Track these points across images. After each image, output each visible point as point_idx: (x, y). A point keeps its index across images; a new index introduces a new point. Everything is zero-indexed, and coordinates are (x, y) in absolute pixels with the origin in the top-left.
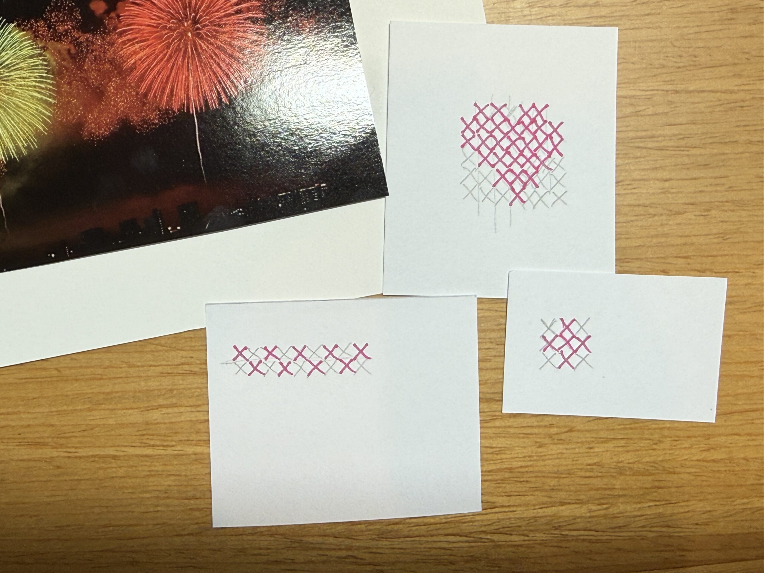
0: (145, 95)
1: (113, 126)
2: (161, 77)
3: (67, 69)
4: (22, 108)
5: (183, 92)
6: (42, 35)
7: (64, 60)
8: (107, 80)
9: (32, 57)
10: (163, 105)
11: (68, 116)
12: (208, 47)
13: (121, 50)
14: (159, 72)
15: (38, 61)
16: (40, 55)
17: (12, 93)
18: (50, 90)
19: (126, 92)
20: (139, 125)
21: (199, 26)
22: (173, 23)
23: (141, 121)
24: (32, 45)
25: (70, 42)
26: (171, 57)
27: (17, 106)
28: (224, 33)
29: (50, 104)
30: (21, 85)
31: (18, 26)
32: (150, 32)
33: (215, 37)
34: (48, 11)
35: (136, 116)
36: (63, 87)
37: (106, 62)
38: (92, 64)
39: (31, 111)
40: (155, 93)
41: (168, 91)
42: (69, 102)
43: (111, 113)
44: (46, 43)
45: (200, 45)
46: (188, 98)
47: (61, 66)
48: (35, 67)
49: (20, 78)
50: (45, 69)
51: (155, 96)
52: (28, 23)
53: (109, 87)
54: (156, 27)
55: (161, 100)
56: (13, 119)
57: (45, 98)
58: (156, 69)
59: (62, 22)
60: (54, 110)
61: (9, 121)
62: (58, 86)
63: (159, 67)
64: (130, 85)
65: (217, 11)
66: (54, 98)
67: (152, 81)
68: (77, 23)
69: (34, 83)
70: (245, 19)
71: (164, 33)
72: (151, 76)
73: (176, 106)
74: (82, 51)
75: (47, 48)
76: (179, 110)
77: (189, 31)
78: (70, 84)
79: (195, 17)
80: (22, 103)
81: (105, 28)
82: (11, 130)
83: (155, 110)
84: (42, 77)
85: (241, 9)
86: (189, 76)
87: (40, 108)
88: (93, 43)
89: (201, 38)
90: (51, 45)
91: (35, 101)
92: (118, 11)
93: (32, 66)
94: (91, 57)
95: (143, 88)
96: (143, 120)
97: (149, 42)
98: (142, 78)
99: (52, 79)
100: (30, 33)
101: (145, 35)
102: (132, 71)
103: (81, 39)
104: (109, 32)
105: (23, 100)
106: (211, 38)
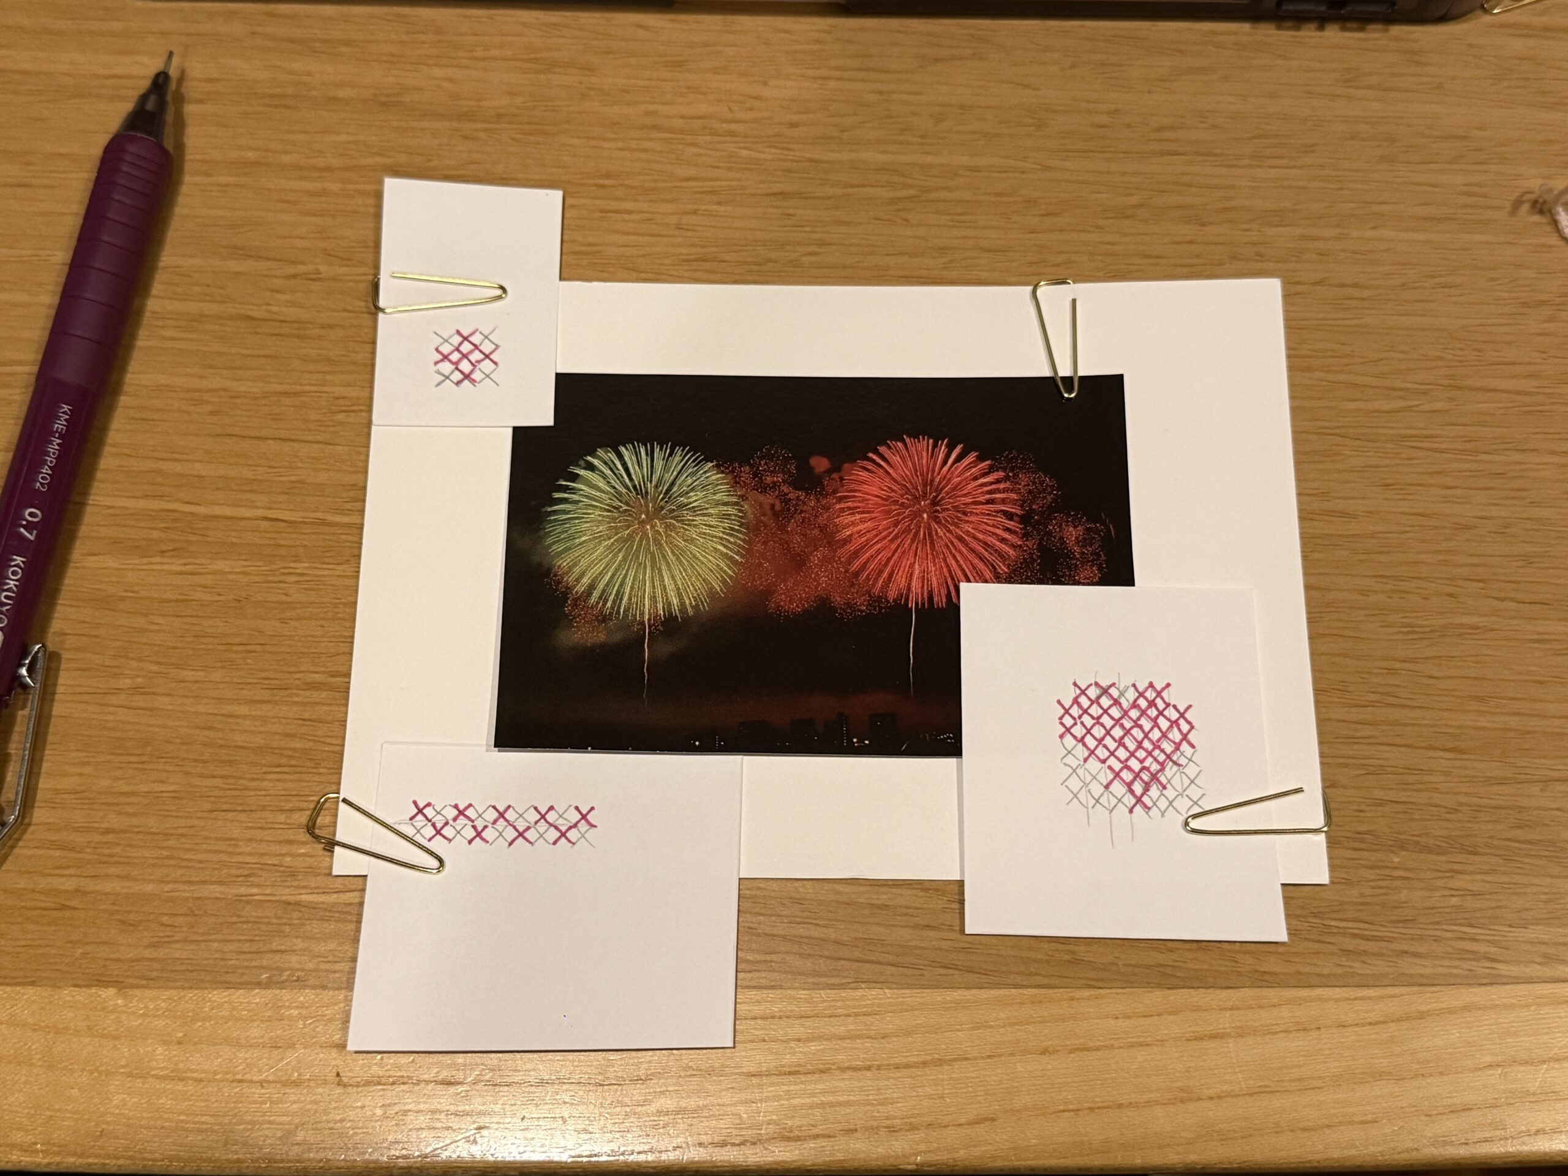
0: (856, 574)
1: (808, 603)
2: (879, 557)
3: (765, 526)
4: (700, 560)
5: (904, 580)
6: (744, 482)
7: (764, 515)
8: (812, 548)
9: (726, 504)
10: (876, 590)
11: (754, 579)
12: (945, 534)
13: (837, 517)
14: (878, 552)
15: (731, 510)
16: (736, 504)
17: (691, 541)
18: (739, 546)
19: (833, 567)
20: (841, 608)
21: (938, 508)
22: (907, 499)
23: (845, 604)
24: (730, 491)
25: (777, 497)
26: (896, 537)
27: (694, 556)
28: (968, 522)
29: (735, 562)
30: (705, 534)
31: (718, 466)
32: (876, 504)
33: (956, 525)
34: (757, 457)
35: (840, 597)
36: (755, 546)
37: (815, 527)
38: (797, 526)
39: (710, 565)
40: (869, 575)
41: (885, 575)
42: (760, 564)
43: (809, 587)
44: (747, 492)
45: (936, 531)
46: (909, 589)
47: (759, 521)
48: (727, 516)
49: (705, 525)
50: (739, 522)
51: (868, 578)
52: (730, 466)
53: (814, 556)
54: (886, 500)
55: (873, 585)
56: (684, 570)
57: (731, 553)
58: (876, 548)
59: (772, 472)
60: (739, 570)
61: (680, 571)
62: (749, 543)
63: (879, 545)
64: (840, 559)
65: (964, 495)
66: (742, 556)
67: (868, 560)
68: (790, 476)
69: (721, 535)
70: (997, 512)
71: (893, 507)
72: (867, 554)
73: (892, 594)
74: (789, 509)
75: (747, 498)
76: (894, 600)
77: (924, 511)
78: (765, 543)
79: (935, 497)
80: (701, 555)
81: (823, 489)
82: (679, 583)
83: (864, 595)
84: (732, 529)
85: (996, 498)
86: (915, 562)
87: (722, 565)
88: (804, 503)
89: (939, 523)
90: (753, 495)
91: (717, 555)
92: (842, 474)
93: (724, 515)
94: (798, 517)
95: (856, 565)
96: (848, 604)
97: (873, 515)
98: (856, 554)
99: (744, 534)
100: (730, 477)
101: (870, 506)
102: (845, 544)
103: (791, 496)
104: (827, 494)
105: (704, 551)
106: (951, 525)
